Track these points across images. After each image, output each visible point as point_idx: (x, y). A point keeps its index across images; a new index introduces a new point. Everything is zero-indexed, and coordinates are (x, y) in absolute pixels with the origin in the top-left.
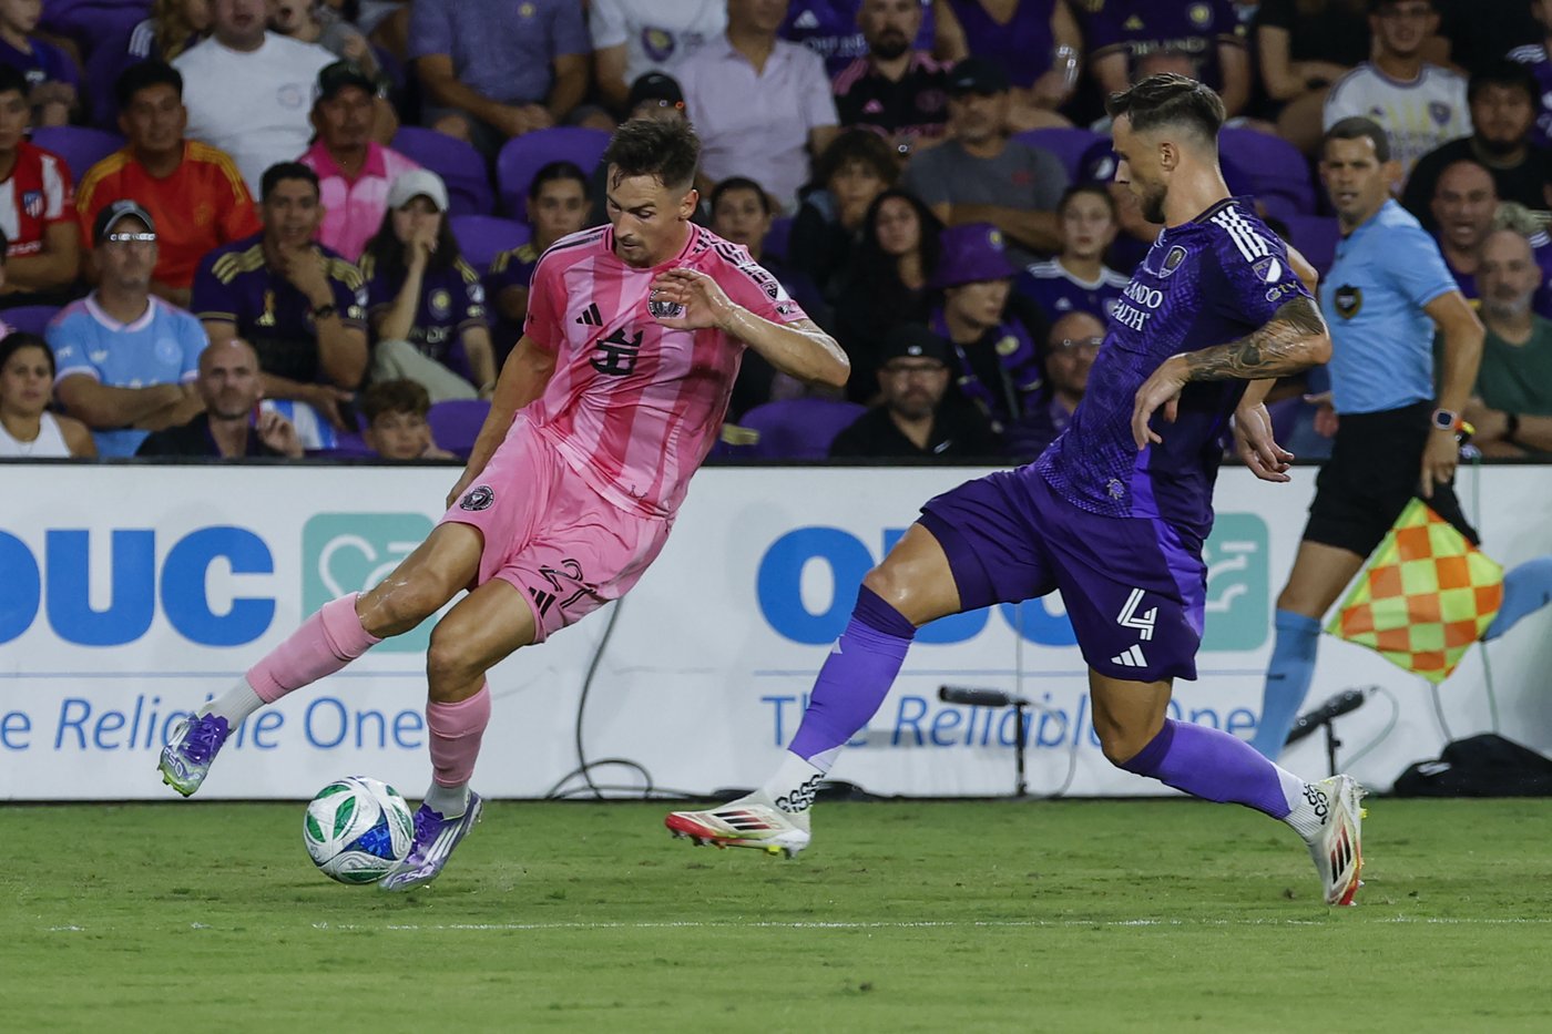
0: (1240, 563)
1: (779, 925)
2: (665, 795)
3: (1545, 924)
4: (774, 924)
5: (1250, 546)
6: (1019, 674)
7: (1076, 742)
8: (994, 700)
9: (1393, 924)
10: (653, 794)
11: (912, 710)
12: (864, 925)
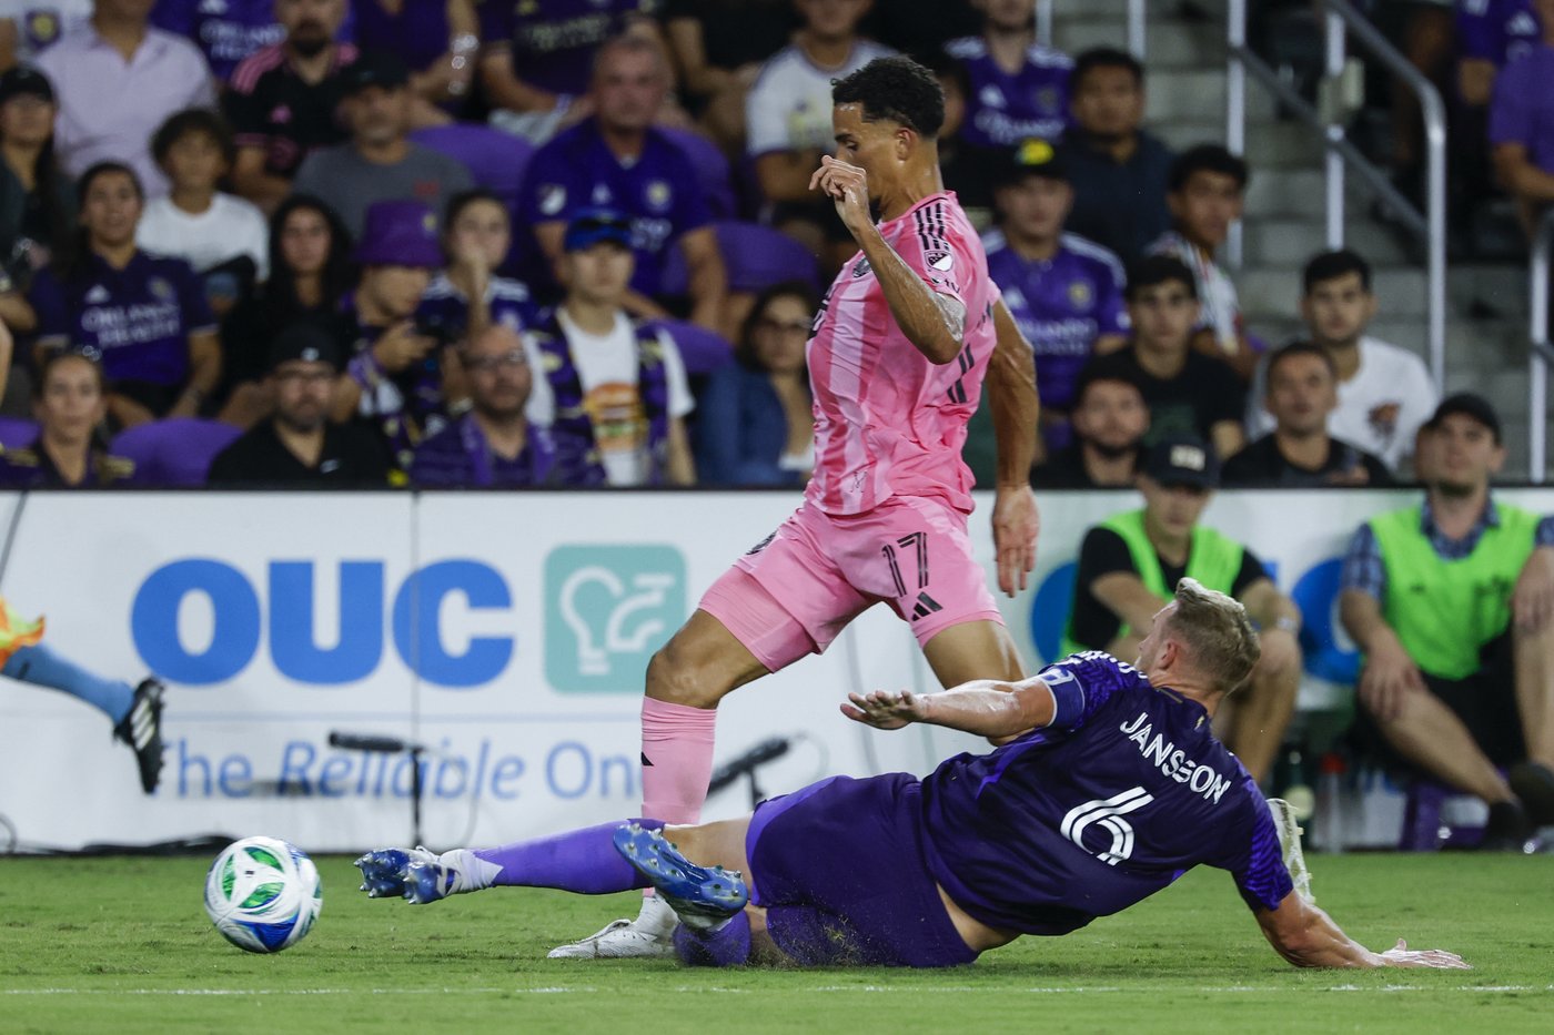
0: (655, 599)
1: (160, 992)
2: (30, 851)
3: (993, 992)
4: (155, 991)
5: (665, 580)
6: (416, 718)
7: (477, 791)
8: (387, 746)
9: (829, 993)
10: (17, 850)
11: (299, 758)
12: (252, 992)
